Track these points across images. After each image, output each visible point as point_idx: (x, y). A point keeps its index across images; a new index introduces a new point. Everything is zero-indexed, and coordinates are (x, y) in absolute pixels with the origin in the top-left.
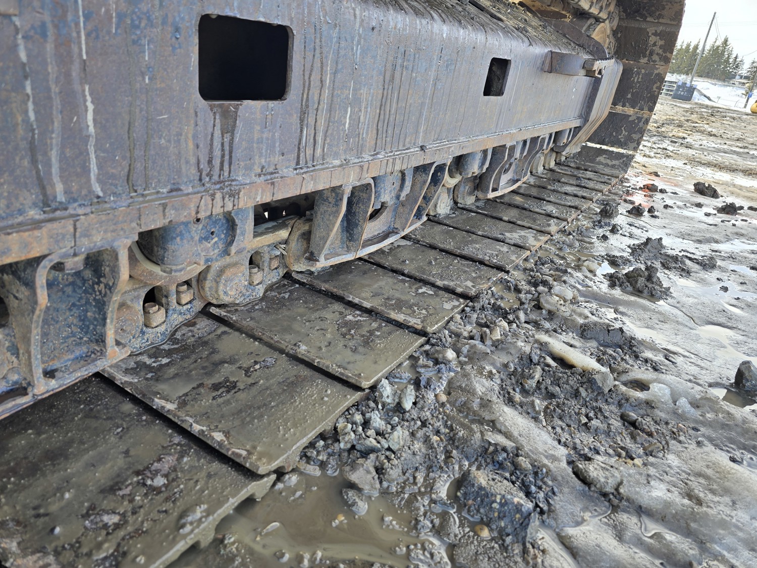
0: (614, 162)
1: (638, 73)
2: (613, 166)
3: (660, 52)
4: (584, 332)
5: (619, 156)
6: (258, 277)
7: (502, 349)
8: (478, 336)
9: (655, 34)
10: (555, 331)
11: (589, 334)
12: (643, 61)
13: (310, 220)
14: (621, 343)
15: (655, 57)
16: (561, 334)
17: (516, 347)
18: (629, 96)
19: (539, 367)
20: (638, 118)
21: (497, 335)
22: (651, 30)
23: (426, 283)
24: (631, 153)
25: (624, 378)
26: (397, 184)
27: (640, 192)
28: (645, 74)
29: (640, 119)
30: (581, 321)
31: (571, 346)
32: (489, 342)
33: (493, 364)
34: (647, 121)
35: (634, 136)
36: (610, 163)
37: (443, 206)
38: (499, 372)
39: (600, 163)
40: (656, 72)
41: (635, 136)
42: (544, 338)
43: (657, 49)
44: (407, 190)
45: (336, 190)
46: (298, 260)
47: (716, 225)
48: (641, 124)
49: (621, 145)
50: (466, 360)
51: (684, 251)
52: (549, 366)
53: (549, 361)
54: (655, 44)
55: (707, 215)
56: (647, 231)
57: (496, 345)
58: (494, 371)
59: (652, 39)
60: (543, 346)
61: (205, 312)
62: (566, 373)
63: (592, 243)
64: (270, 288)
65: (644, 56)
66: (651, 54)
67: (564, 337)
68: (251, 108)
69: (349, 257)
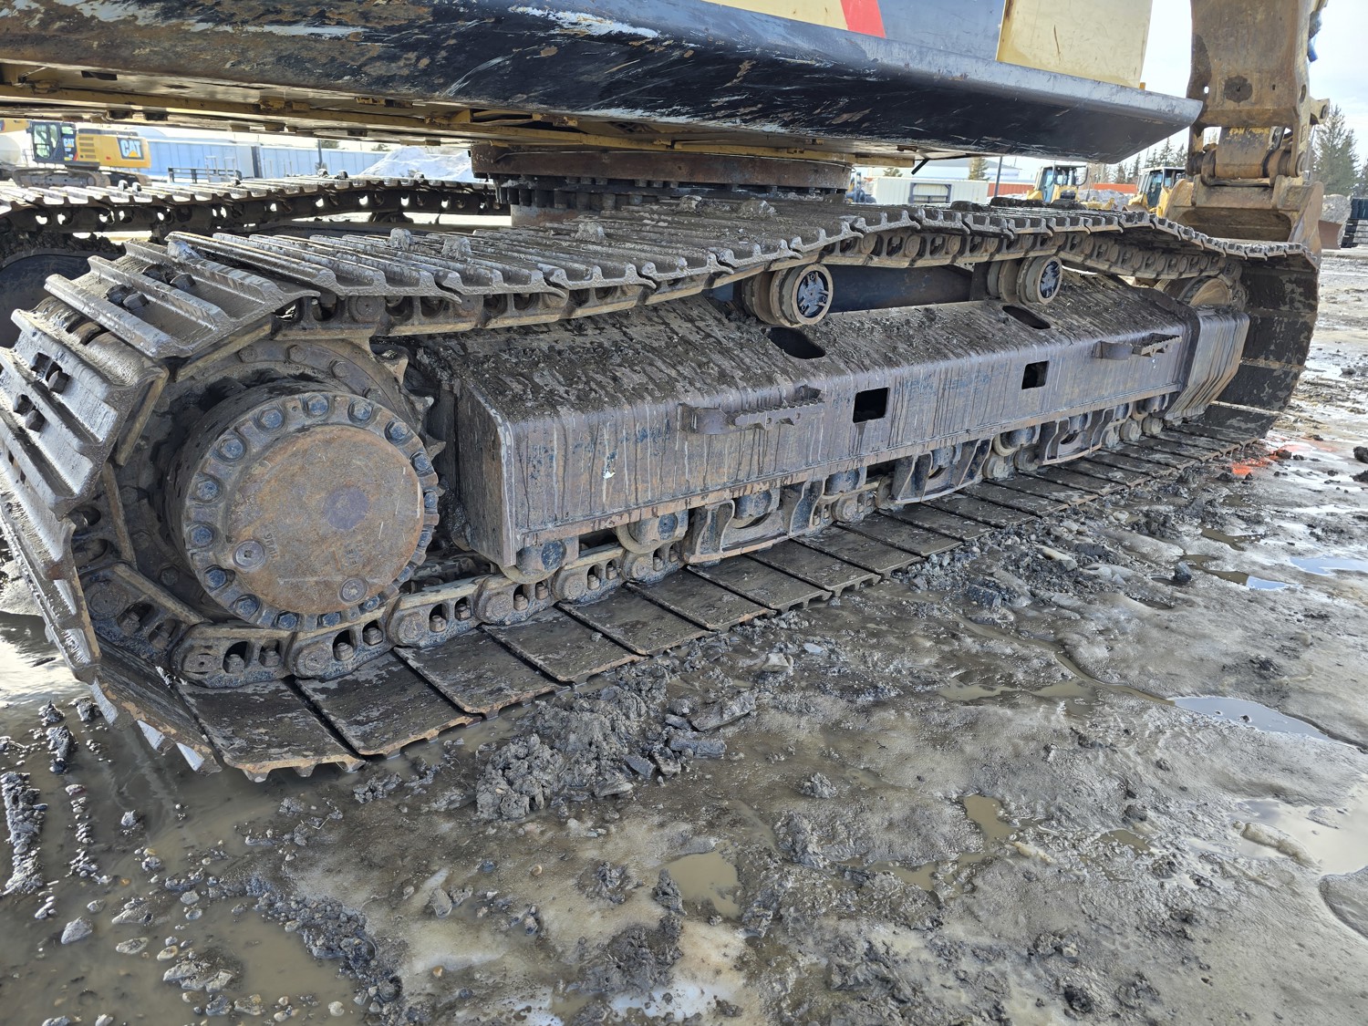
0: (1249, 425)
1: (1281, 322)
2: (1247, 430)
3: (1302, 299)
5: (1261, 416)
6: (861, 509)
9: (1290, 281)
12: (1285, 308)
13: (892, 477)
15: (1297, 305)
18: (1272, 347)
20: (1285, 373)
22: (1284, 278)
23: (970, 519)
24: (1275, 413)
26: (951, 454)
28: (1288, 324)
29: (1286, 374)
34: (1296, 377)
35: (1279, 393)
36: (1243, 426)
37: (1000, 471)
39: (1231, 426)
40: (1301, 320)
41: (1281, 394)
43: (1297, 297)
44: (958, 457)
45: (909, 459)
46: (884, 500)
48: (1288, 380)
49: (1263, 405)
54: (1293, 292)
59: (1289, 287)
61: (834, 524)
64: (866, 517)
65: (1285, 304)
66: (1292, 301)
68: (871, 423)
69: (916, 500)
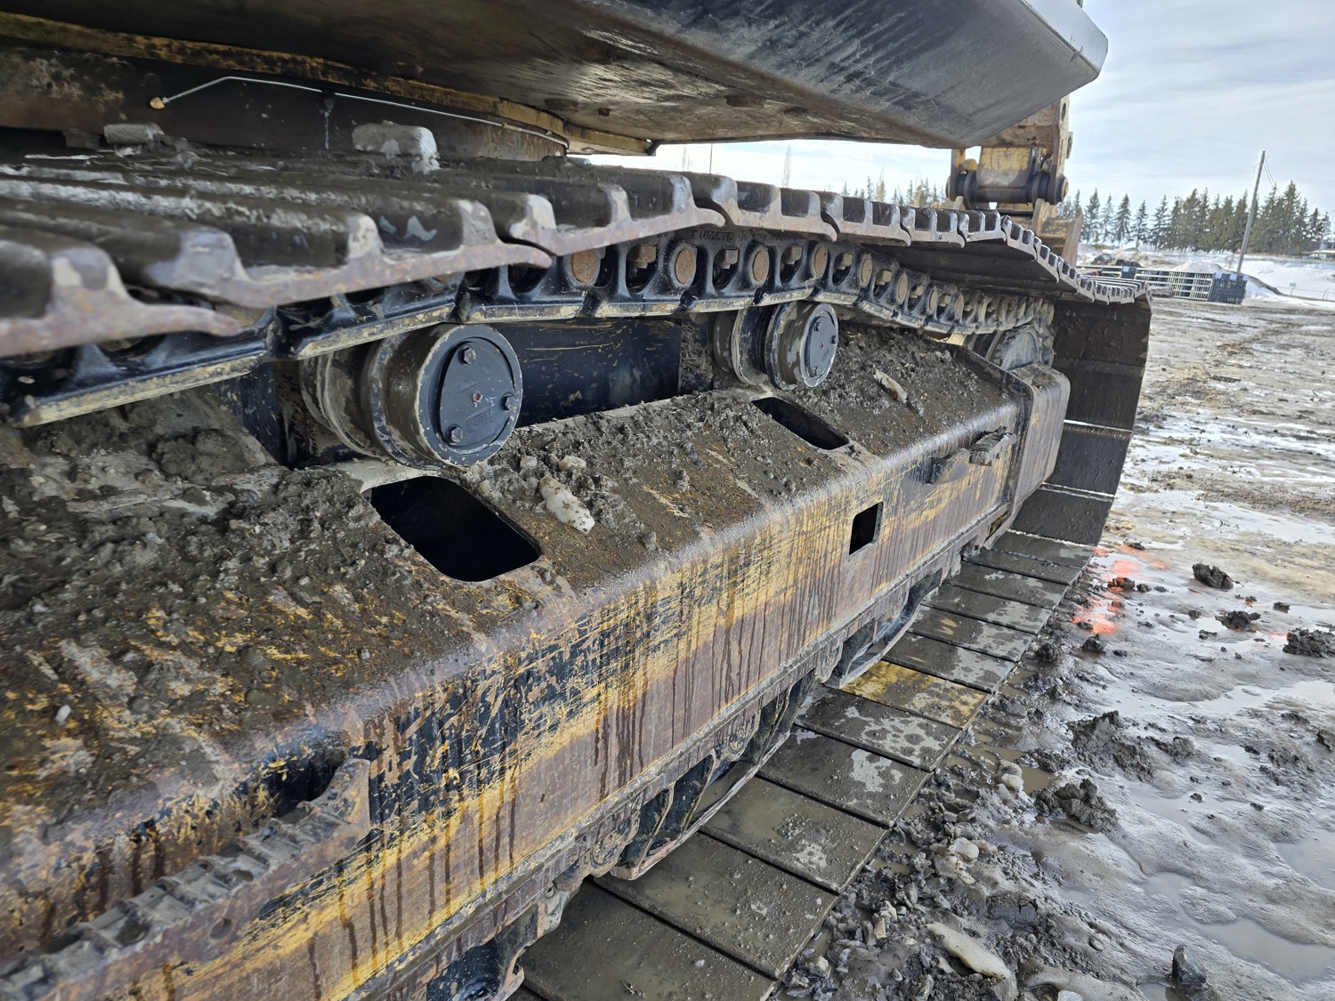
4: (992, 908)
7: (890, 950)
8: (858, 933)
10: (955, 911)
11: (997, 912)
14: (1036, 922)
16: (961, 916)
17: (904, 947)
19: (930, 977)
21: (881, 933)
25: (1033, 981)
27: (1107, 594)
30: (986, 892)
31: (973, 934)
32: (871, 942)
33: (877, 975)
38: (884, 987)
42: (939, 928)
47: (1210, 660)
50: (846, 970)
51: (1152, 725)
52: (942, 972)
53: (944, 965)
55: (1204, 636)
56: (1104, 687)
57: (880, 944)
58: (878, 986)
60: (936, 939)
62: (961, 982)
63: (1019, 729)
67: (965, 921)
